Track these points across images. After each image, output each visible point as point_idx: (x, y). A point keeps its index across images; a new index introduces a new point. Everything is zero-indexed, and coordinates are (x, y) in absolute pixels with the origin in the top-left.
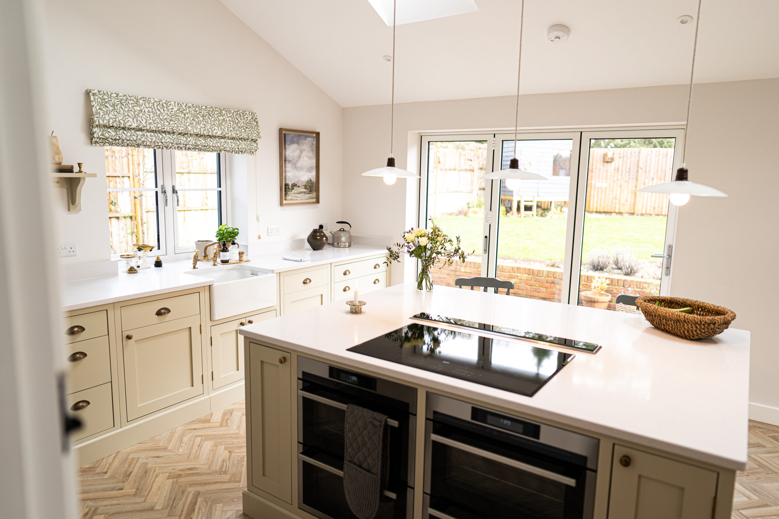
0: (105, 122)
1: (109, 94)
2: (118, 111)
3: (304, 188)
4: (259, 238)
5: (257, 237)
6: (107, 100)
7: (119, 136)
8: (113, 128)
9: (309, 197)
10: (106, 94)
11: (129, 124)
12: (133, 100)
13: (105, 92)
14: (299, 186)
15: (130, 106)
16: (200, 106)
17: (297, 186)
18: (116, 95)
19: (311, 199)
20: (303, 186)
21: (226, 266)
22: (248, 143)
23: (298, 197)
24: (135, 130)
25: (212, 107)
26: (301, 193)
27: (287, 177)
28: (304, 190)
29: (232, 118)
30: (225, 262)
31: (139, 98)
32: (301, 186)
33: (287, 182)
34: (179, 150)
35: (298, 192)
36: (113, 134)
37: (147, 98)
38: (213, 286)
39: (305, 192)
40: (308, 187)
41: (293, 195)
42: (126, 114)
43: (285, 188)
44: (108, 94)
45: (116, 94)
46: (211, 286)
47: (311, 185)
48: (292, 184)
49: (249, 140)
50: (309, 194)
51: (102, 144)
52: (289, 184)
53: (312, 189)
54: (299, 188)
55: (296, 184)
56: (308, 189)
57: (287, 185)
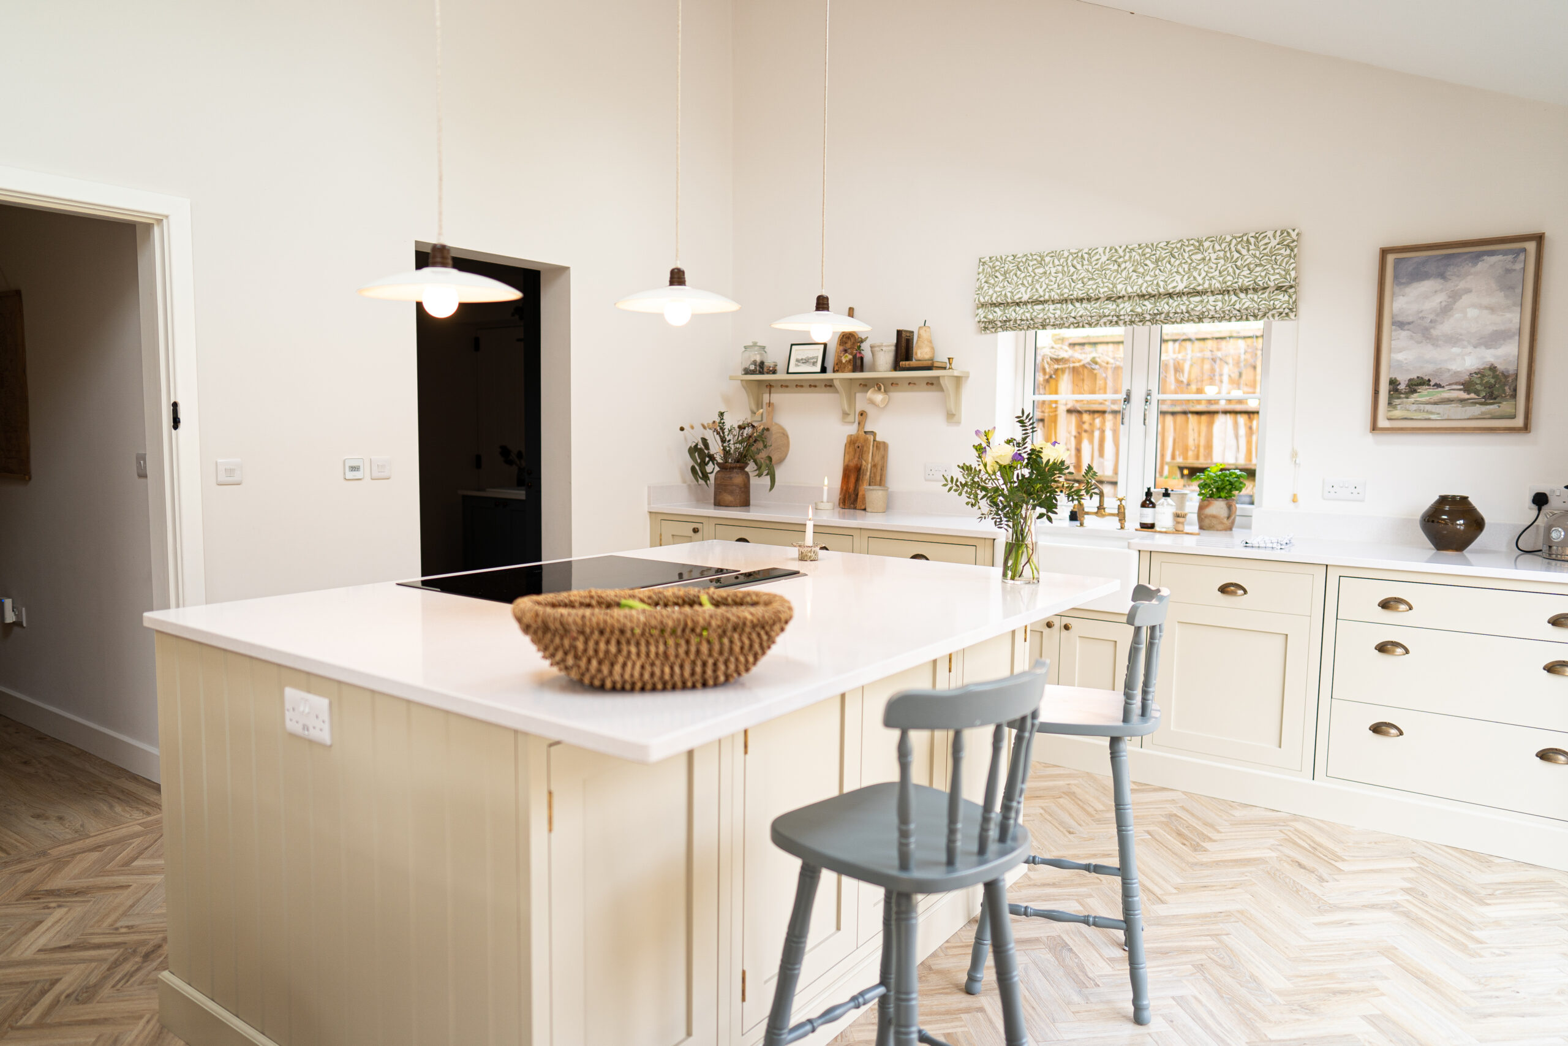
0: (987, 298)
1: (1004, 257)
2: (1010, 280)
3: (1460, 390)
4: (1294, 500)
6: (997, 268)
7: (1006, 317)
8: (1002, 305)
9: (1483, 413)
10: (1000, 259)
11: (1019, 295)
12: (1035, 259)
13: (998, 257)
14: (1438, 386)
15: (1030, 269)
16: (1155, 244)
17: (1432, 383)
18: (1012, 258)
19: (1493, 418)
20: (1456, 383)
21: (1149, 535)
22: (1263, 296)
23: (1432, 413)
24: (1033, 304)
25: (1180, 241)
26: (1449, 401)
28: (1464, 395)
29: (1225, 252)
30: (1147, 527)
31: (1045, 254)
32: (1450, 384)
33: (1393, 375)
34: (1113, 326)
35: (1435, 398)
36: (999, 313)
37: (1058, 252)
39: (1462, 401)
40: (1479, 387)
41: (1414, 407)
42: (1021, 282)
43: (1391, 390)
44: (1001, 258)
45: (1013, 256)
47: (1492, 381)
48: (1410, 380)
49: (1268, 290)
50: (1481, 404)
51: (993, 330)
52: (1398, 379)
53: (1496, 393)
54: (1440, 389)
55: (1429, 380)
56: (1477, 392)
57: (1393, 383)
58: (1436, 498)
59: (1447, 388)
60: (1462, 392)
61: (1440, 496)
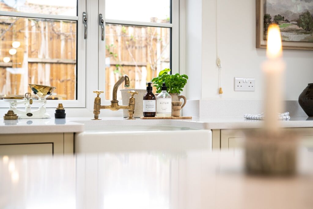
3: (296, 24)
4: (220, 92)
5: (216, 91)
9: (305, 38)
14: (287, 21)
17: (285, 19)
20: (294, 21)
21: (150, 122)
23: (285, 37)
27: (267, 5)
28: (298, 28)
30: (150, 115)
32: (292, 21)
33: (267, 13)
38: (80, 135)
39: (297, 31)
40: (303, 24)
43: (265, 22)
46: (76, 135)
47: (308, 20)
48: (275, 16)
50: (305, 33)
52: (270, 15)
53: (310, 27)
54: (288, 23)
55: (283, 18)
56: (303, 27)
57: (266, 17)
58: (307, 85)
59: (291, 23)
60: (297, 26)
61: (309, 84)
